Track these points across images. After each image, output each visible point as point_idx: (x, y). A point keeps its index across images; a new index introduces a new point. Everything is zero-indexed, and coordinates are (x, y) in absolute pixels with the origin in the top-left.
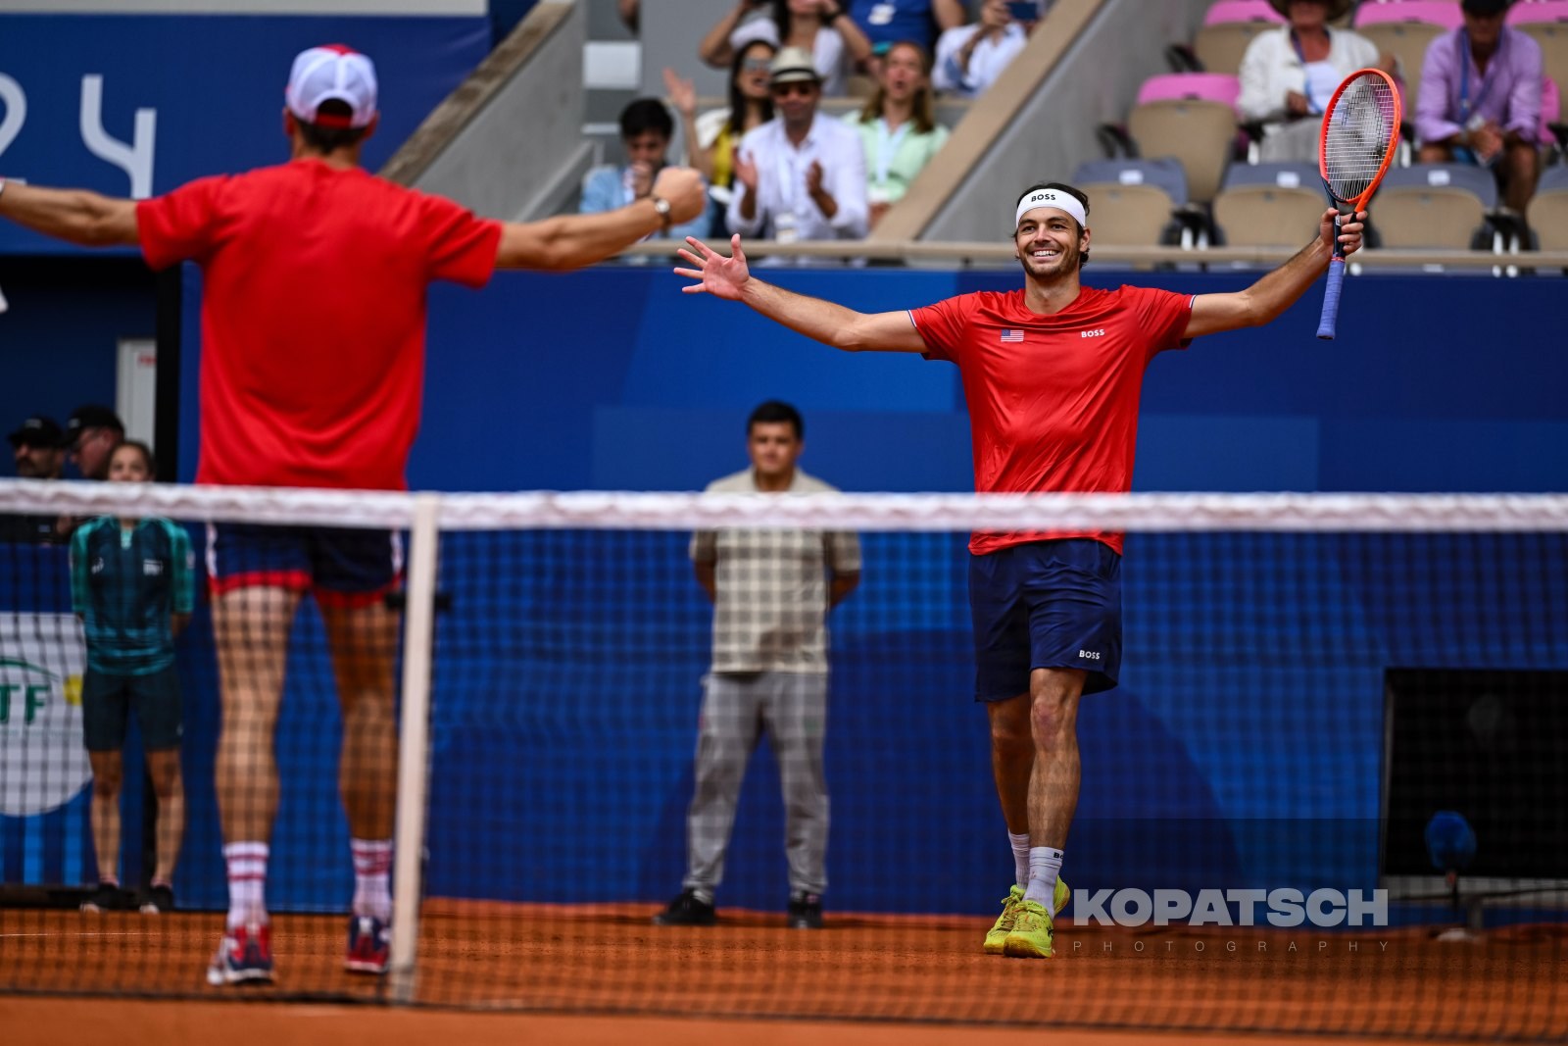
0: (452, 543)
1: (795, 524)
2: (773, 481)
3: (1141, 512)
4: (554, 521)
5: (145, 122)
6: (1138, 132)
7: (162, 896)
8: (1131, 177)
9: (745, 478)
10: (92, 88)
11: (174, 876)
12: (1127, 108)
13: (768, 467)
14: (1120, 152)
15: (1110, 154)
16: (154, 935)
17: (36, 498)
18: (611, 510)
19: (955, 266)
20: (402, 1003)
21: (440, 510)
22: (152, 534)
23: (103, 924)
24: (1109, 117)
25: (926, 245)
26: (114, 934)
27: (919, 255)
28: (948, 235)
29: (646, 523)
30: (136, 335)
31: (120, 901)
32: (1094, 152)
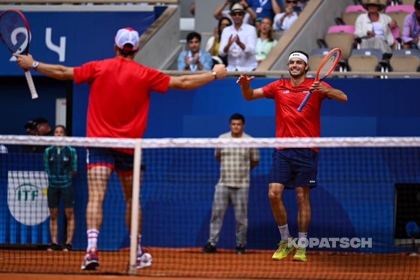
0: (145, 151)
1: (237, 146)
2: (237, 135)
3: (329, 142)
4: (173, 146)
5: (63, 40)
6: (328, 41)
7: (69, 247)
8: (326, 53)
9: (229, 134)
10: (49, 31)
11: (72, 241)
12: (325, 34)
13: (235, 131)
14: (323, 46)
15: (320, 47)
16: (66, 257)
17: (34, 141)
18: (188, 143)
19: (279, 77)
20: (133, 275)
21: (142, 143)
22: (66, 150)
23: (53, 254)
24: (320, 37)
25: (271, 71)
26: (56, 257)
27: (269, 74)
28: (278, 69)
29: (197, 146)
30: (61, 97)
31: (57, 248)
32: (316, 46)
